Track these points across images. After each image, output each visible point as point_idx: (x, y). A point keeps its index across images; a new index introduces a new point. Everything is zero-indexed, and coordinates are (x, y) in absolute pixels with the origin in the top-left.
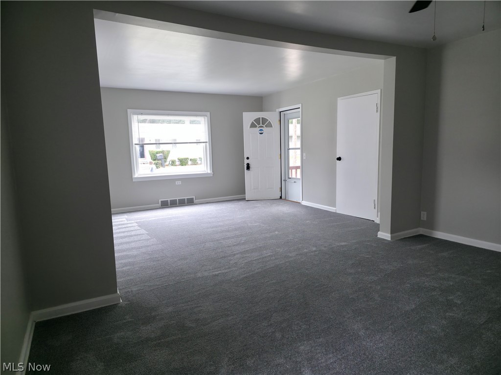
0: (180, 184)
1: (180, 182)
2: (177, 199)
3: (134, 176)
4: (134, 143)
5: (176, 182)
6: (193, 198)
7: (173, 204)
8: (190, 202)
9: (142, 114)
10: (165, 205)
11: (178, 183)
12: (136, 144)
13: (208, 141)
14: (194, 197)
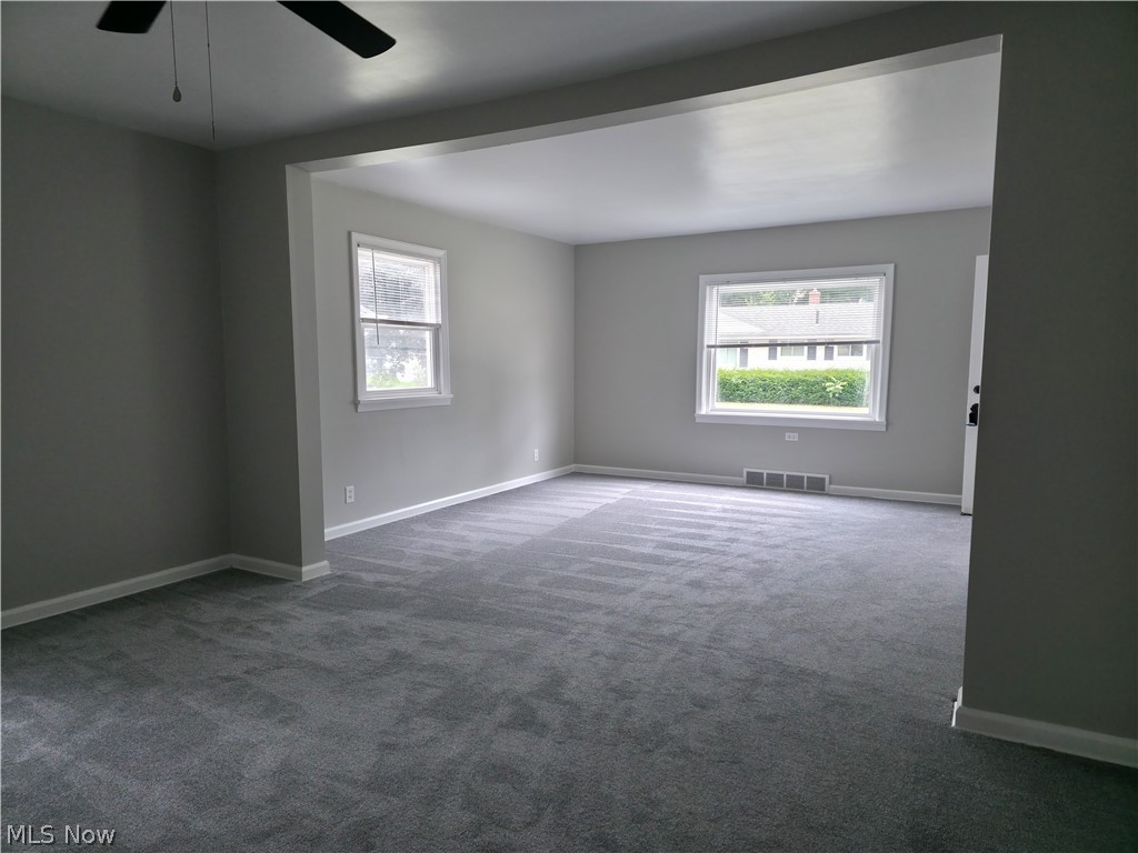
0: (796, 439)
1: (796, 435)
2: (785, 473)
3: (698, 412)
4: (706, 343)
5: (787, 434)
6: (823, 479)
7: (774, 484)
8: (816, 488)
9: (728, 283)
10: (755, 482)
11: (792, 437)
12: (709, 347)
13: (881, 340)
14: (827, 477)
